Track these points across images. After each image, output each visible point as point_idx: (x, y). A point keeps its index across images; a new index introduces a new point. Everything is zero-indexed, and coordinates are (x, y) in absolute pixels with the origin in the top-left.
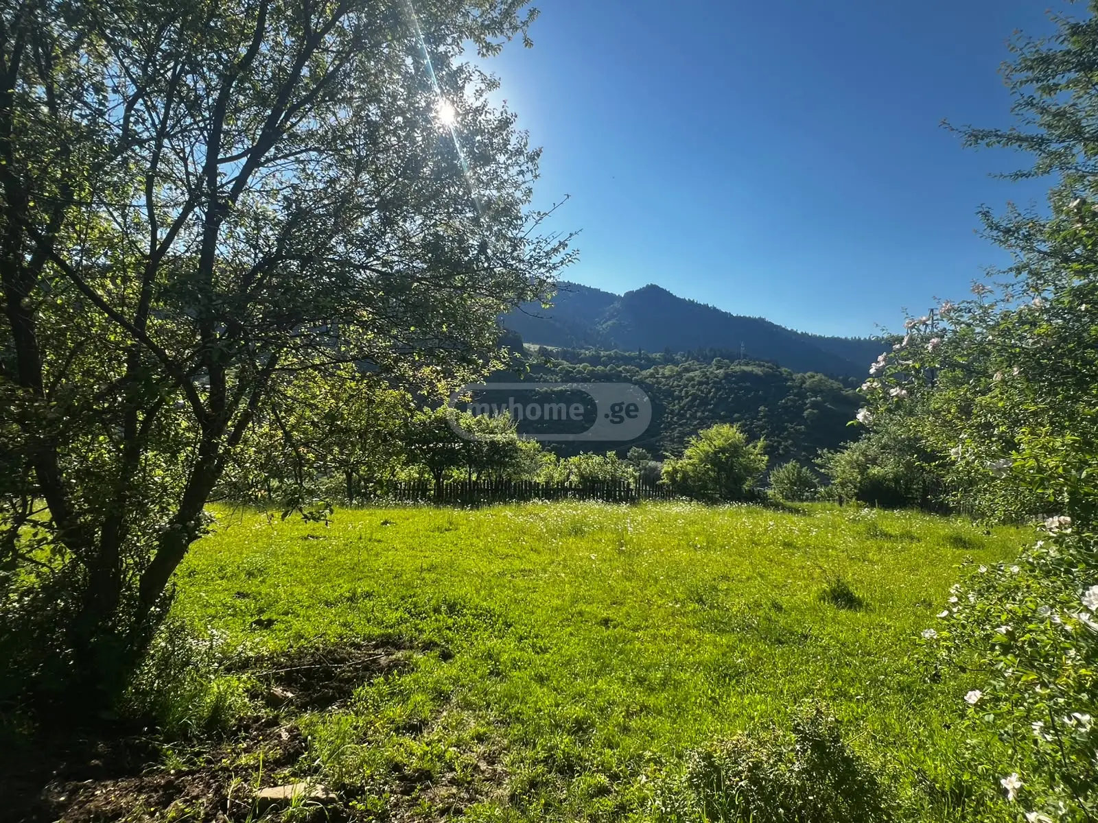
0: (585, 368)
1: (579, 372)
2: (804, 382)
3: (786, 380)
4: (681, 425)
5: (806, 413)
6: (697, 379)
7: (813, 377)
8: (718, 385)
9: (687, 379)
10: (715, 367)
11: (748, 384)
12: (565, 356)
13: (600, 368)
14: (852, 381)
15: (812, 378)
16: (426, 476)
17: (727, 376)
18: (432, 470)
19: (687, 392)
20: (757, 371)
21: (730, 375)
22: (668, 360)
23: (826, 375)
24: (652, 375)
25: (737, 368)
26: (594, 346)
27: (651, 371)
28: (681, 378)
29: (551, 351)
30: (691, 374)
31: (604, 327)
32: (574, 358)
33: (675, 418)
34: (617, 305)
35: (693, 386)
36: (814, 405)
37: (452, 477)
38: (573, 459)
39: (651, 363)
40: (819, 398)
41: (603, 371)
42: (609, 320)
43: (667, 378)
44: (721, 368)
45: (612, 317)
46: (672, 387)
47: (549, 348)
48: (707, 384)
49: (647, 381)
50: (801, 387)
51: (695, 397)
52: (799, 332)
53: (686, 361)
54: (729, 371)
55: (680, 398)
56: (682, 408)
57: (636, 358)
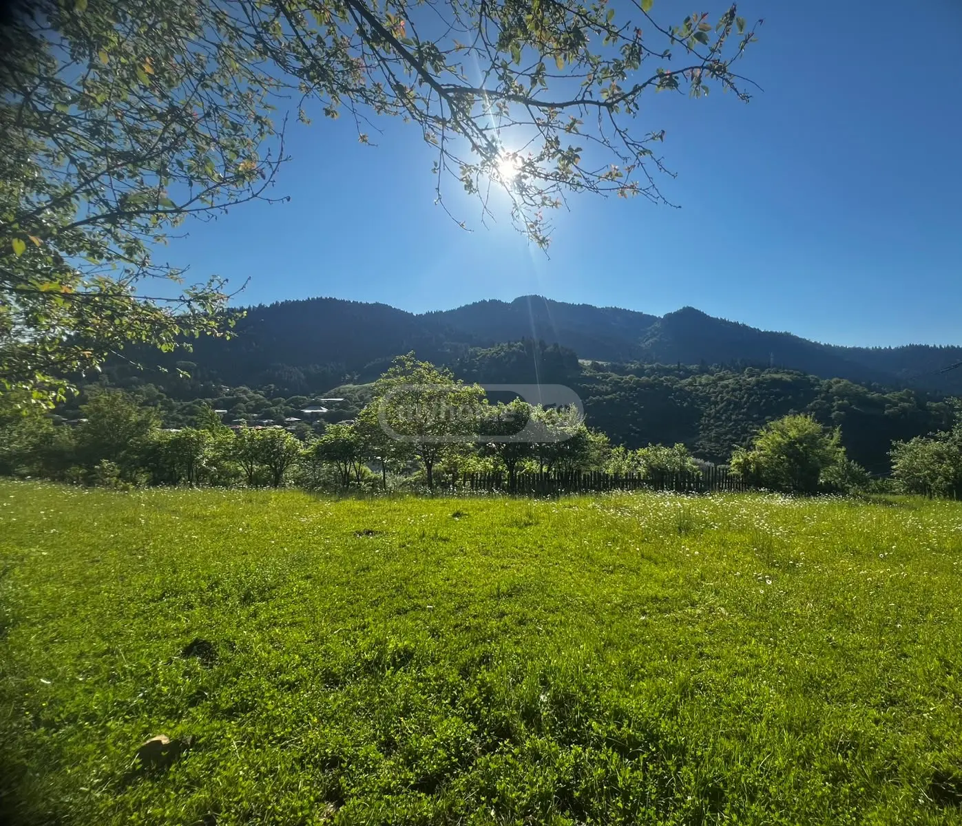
0: (631, 379)
1: (626, 382)
2: (830, 387)
3: (813, 385)
4: (717, 427)
5: (833, 415)
6: (731, 386)
7: (839, 382)
8: (751, 392)
9: (722, 387)
10: (746, 376)
11: (778, 390)
12: (614, 369)
13: (644, 378)
14: (875, 386)
15: (838, 384)
16: (500, 467)
17: (758, 383)
18: (506, 462)
19: (722, 398)
20: (786, 378)
21: (762, 383)
22: (702, 372)
23: (850, 380)
24: (691, 384)
25: (768, 376)
26: (638, 360)
27: (690, 380)
28: (717, 386)
29: (602, 365)
30: (726, 382)
31: (646, 344)
32: (622, 371)
33: (712, 421)
34: (657, 325)
35: (728, 393)
36: (840, 408)
37: (524, 468)
38: (641, 451)
39: (689, 373)
40: (845, 401)
41: (647, 381)
42: (651, 338)
43: (705, 386)
44: (752, 376)
45: (654, 335)
46: (708, 393)
47: (600, 363)
48: (741, 390)
49: (686, 388)
50: (827, 392)
51: (729, 402)
52: (822, 344)
53: (720, 371)
54: (760, 378)
55: (716, 403)
56: (718, 412)
57: (675, 370)
